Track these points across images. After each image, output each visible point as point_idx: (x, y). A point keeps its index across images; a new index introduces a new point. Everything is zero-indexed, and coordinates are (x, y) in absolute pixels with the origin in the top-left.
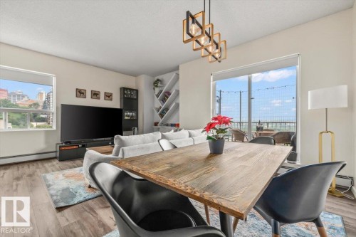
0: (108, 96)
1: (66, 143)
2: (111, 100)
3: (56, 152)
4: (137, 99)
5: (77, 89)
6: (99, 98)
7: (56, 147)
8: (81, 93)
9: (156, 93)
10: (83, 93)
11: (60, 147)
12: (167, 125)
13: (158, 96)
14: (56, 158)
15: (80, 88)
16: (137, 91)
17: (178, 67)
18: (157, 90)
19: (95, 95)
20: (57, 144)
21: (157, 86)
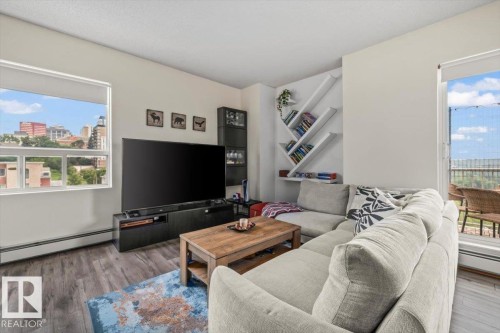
0: (200, 124)
1: (131, 214)
2: (204, 130)
3: (113, 230)
4: (245, 129)
5: (148, 110)
6: (184, 127)
7: (114, 222)
8: (154, 118)
9: (284, 117)
10: (158, 118)
11: (121, 223)
12: (309, 176)
13: (287, 122)
14: (112, 242)
15: (154, 108)
16: (245, 114)
17: (340, 60)
18: (286, 111)
19: (178, 121)
20: (115, 215)
21: (285, 103)
